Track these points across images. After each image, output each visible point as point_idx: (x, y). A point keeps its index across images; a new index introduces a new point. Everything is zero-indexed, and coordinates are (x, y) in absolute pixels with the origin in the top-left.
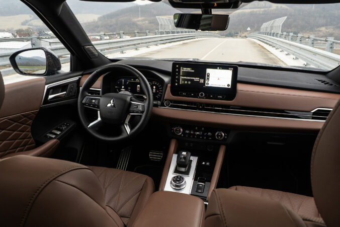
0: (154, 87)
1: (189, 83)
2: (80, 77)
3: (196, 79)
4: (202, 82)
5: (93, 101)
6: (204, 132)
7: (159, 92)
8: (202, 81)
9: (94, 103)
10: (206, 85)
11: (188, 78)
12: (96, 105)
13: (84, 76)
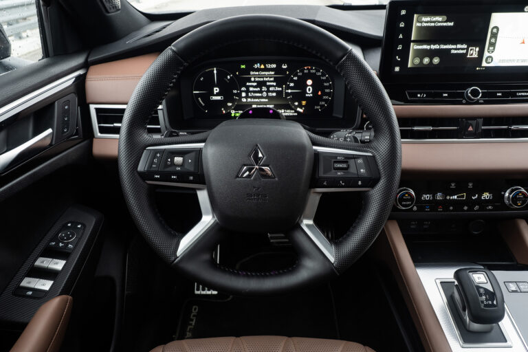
0: (309, 82)
1: (436, 61)
2: (81, 72)
3: (457, 49)
4: (475, 55)
5: (178, 160)
6: (470, 193)
7: (324, 94)
8: (474, 52)
9: (182, 165)
10: (484, 64)
11: (433, 47)
12: (190, 174)
13: (93, 69)
